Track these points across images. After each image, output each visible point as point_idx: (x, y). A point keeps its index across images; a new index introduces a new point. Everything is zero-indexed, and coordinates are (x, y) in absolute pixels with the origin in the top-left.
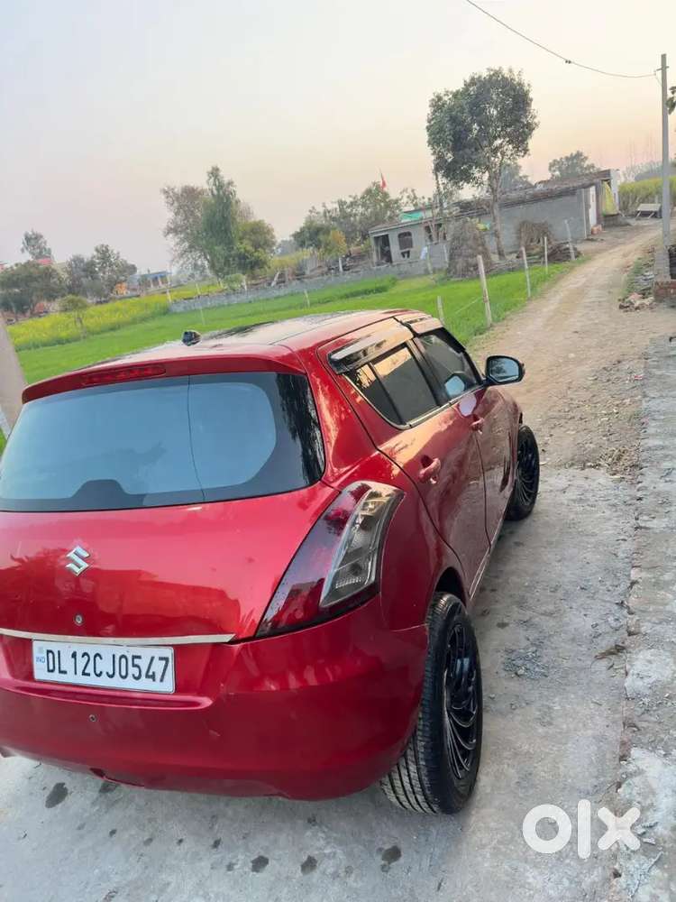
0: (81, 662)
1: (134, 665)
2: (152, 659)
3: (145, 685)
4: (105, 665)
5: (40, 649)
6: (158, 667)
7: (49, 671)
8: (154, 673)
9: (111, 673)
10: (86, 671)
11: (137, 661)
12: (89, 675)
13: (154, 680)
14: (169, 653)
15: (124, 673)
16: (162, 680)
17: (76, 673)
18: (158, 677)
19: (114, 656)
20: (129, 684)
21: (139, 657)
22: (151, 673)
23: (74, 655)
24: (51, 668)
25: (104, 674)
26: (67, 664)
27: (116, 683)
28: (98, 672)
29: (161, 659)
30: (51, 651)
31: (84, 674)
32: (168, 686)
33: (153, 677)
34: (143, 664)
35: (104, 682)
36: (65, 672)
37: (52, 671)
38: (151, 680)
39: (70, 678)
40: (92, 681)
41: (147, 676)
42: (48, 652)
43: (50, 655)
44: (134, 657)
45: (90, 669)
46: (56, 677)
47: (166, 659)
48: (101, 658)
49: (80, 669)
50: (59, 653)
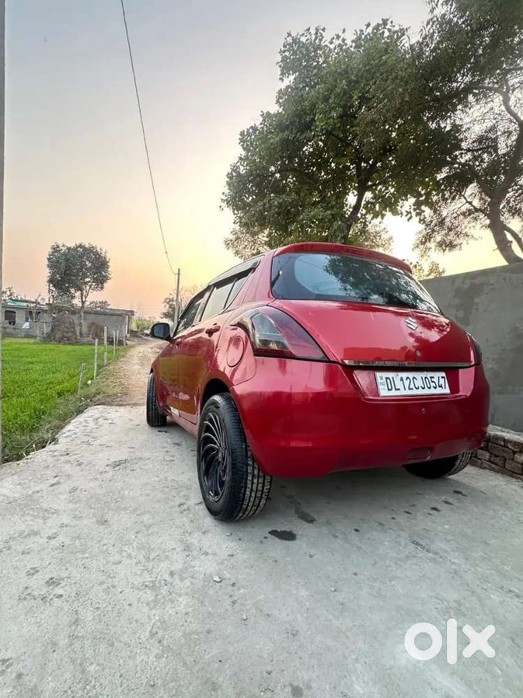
0: (407, 383)
1: (432, 382)
2: (439, 378)
3: (439, 391)
4: (419, 383)
6: (442, 381)
7: (389, 390)
8: (441, 385)
9: (423, 387)
10: (410, 387)
11: (433, 380)
12: (412, 389)
13: (442, 388)
14: (445, 375)
15: (428, 386)
16: (445, 388)
17: (405, 389)
18: (443, 386)
19: (422, 378)
20: (433, 391)
21: (433, 378)
23: (402, 379)
24: (390, 388)
25: (420, 388)
26: (399, 384)
27: (427, 391)
28: (416, 387)
29: (442, 377)
30: (388, 378)
31: (410, 389)
32: (447, 390)
34: (436, 380)
35: (421, 392)
36: (399, 389)
37: (391, 390)
39: (403, 392)
40: (415, 392)
41: (439, 386)
42: (386, 378)
43: (388, 380)
44: (431, 377)
45: (412, 386)
46: (393, 393)
47: (445, 378)
48: (416, 379)
49: (407, 387)
50: (393, 378)
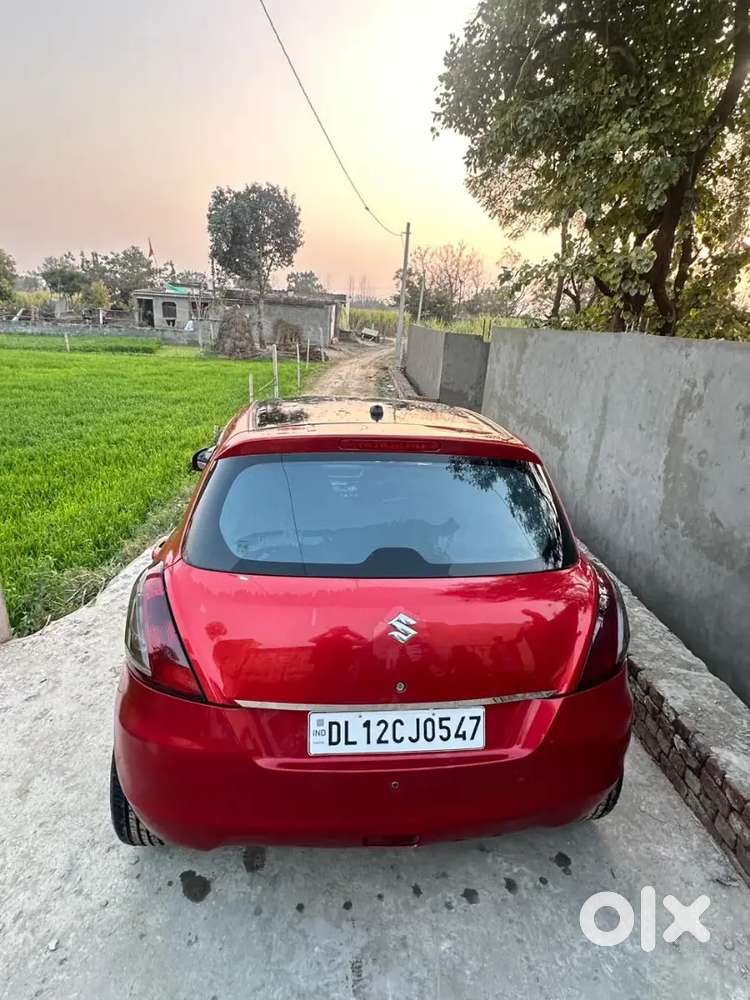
0: (376, 731)
1: (441, 727)
2: (463, 719)
3: (455, 744)
4: (407, 730)
5: (320, 723)
6: (468, 726)
7: (331, 743)
8: (464, 733)
9: (414, 737)
10: (383, 739)
11: (444, 723)
12: (386, 742)
13: (464, 739)
14: (480, 712)
15: (429, 736)
16: (472, 738)
17: (369, 742)
18: (469, 735)
19: (418, 720)
20: (437, 745)
21: (448, 719)
22: (460, 733)
23: (367, 724)
24: (334, 739)
25: (406, 740)
26: (357, 733)
27: (422, 746)
28: (398, 738)
29: (471, 718)
30: (335, 723)
31: (380, 741)
32: (479, 742)
33: (464, 736)
34: (453, 725)
35: (406, 747)
36: (355, 743)
37: (335, 744)
38: (461, 739)
39: (361, 748)
40: (392, 747)
41: (457, 736)
42: (331, 724)
43: (335, 727)
44: (441, 720)
45: (388, 736)
46: (342, 749)
47: (478, 718)
48: (402, 724)
49: (374, 738)
50: (347, 723)
